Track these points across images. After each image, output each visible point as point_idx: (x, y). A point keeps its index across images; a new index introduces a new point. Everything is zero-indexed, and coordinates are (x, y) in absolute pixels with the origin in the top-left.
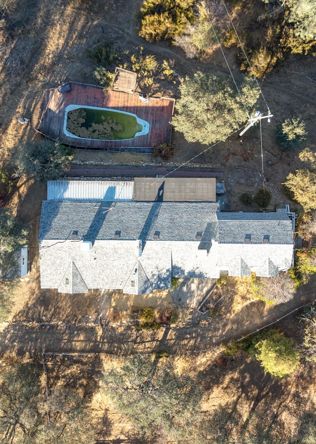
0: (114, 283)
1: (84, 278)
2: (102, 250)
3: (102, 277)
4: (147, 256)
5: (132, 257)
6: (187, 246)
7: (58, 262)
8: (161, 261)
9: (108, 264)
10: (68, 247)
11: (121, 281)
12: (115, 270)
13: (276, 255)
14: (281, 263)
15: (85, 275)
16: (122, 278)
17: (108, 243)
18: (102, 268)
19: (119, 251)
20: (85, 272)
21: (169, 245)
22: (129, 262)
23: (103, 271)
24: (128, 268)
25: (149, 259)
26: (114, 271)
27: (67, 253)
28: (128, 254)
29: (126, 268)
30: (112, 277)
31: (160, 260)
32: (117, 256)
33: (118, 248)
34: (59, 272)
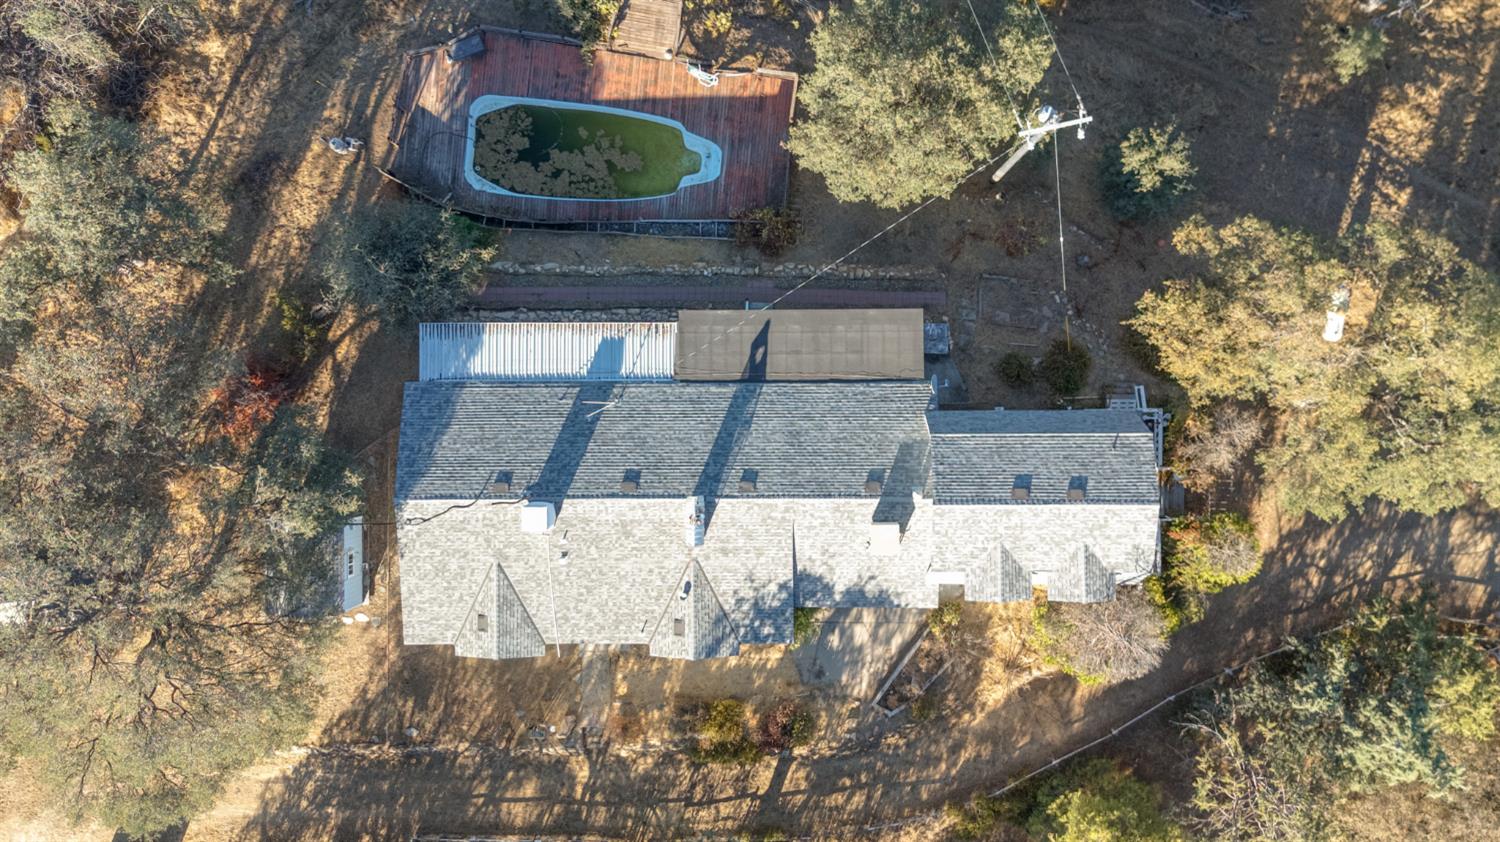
0: (622, 627)
1: (532, 612)
2: (583, 529)
3: (585, 608)
4: (719, 545)
5: (675, 547)
6: (838, 514)
7: (453, 566)
8: (762, 560)
9: (605, 570)
10: (484, 519)
11: (644, 618)
12: (625, 587)
13: (1108, 538)
14: (1122, 559)
15: (535, 604)
16: (646, 612)
17: (602, 507)
18: (585, 583)
19: (635, 531)
20: (534, 596)
21: (787, 510)
22: (666, 563)
23: (589, 590)
24: (663, 579)
25: (725, 552)
26: (623, 589)
27: (480, 539)
28: (662, 538)
29: (659, 583)
30: (615, 609)
31: (759, 555)
32: (630, 544)
33: (632, 522)
34: (457, 595)
